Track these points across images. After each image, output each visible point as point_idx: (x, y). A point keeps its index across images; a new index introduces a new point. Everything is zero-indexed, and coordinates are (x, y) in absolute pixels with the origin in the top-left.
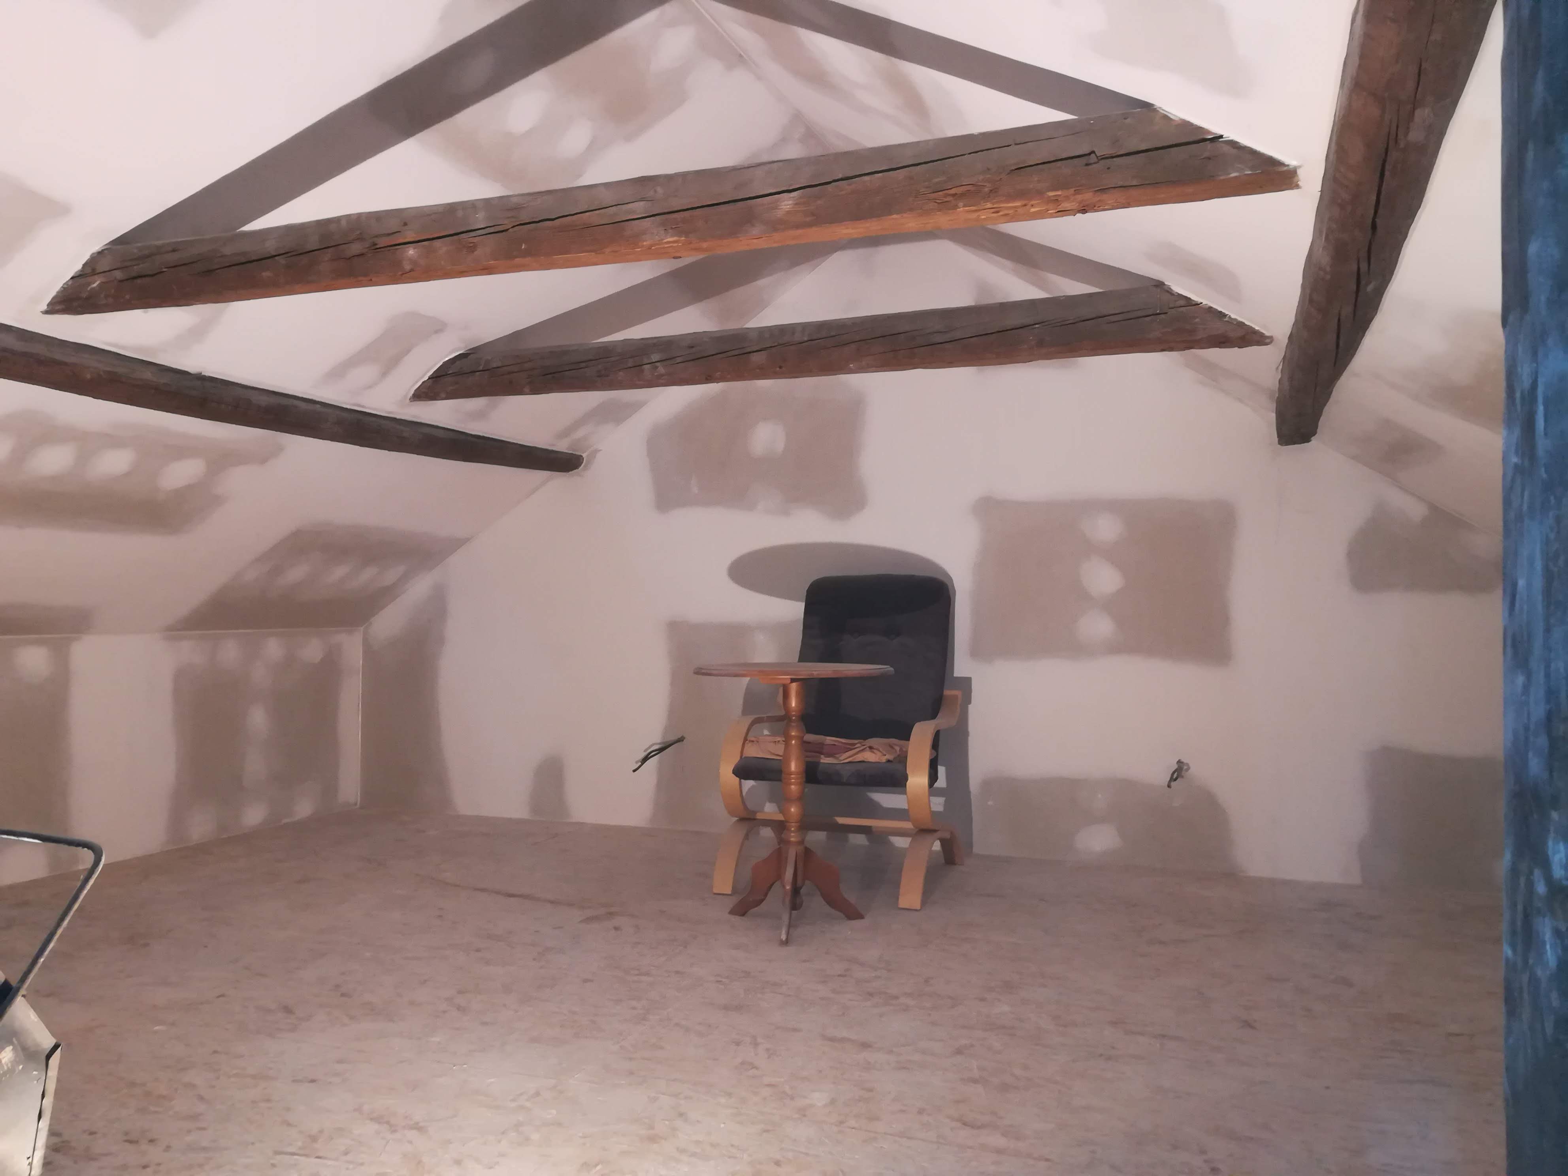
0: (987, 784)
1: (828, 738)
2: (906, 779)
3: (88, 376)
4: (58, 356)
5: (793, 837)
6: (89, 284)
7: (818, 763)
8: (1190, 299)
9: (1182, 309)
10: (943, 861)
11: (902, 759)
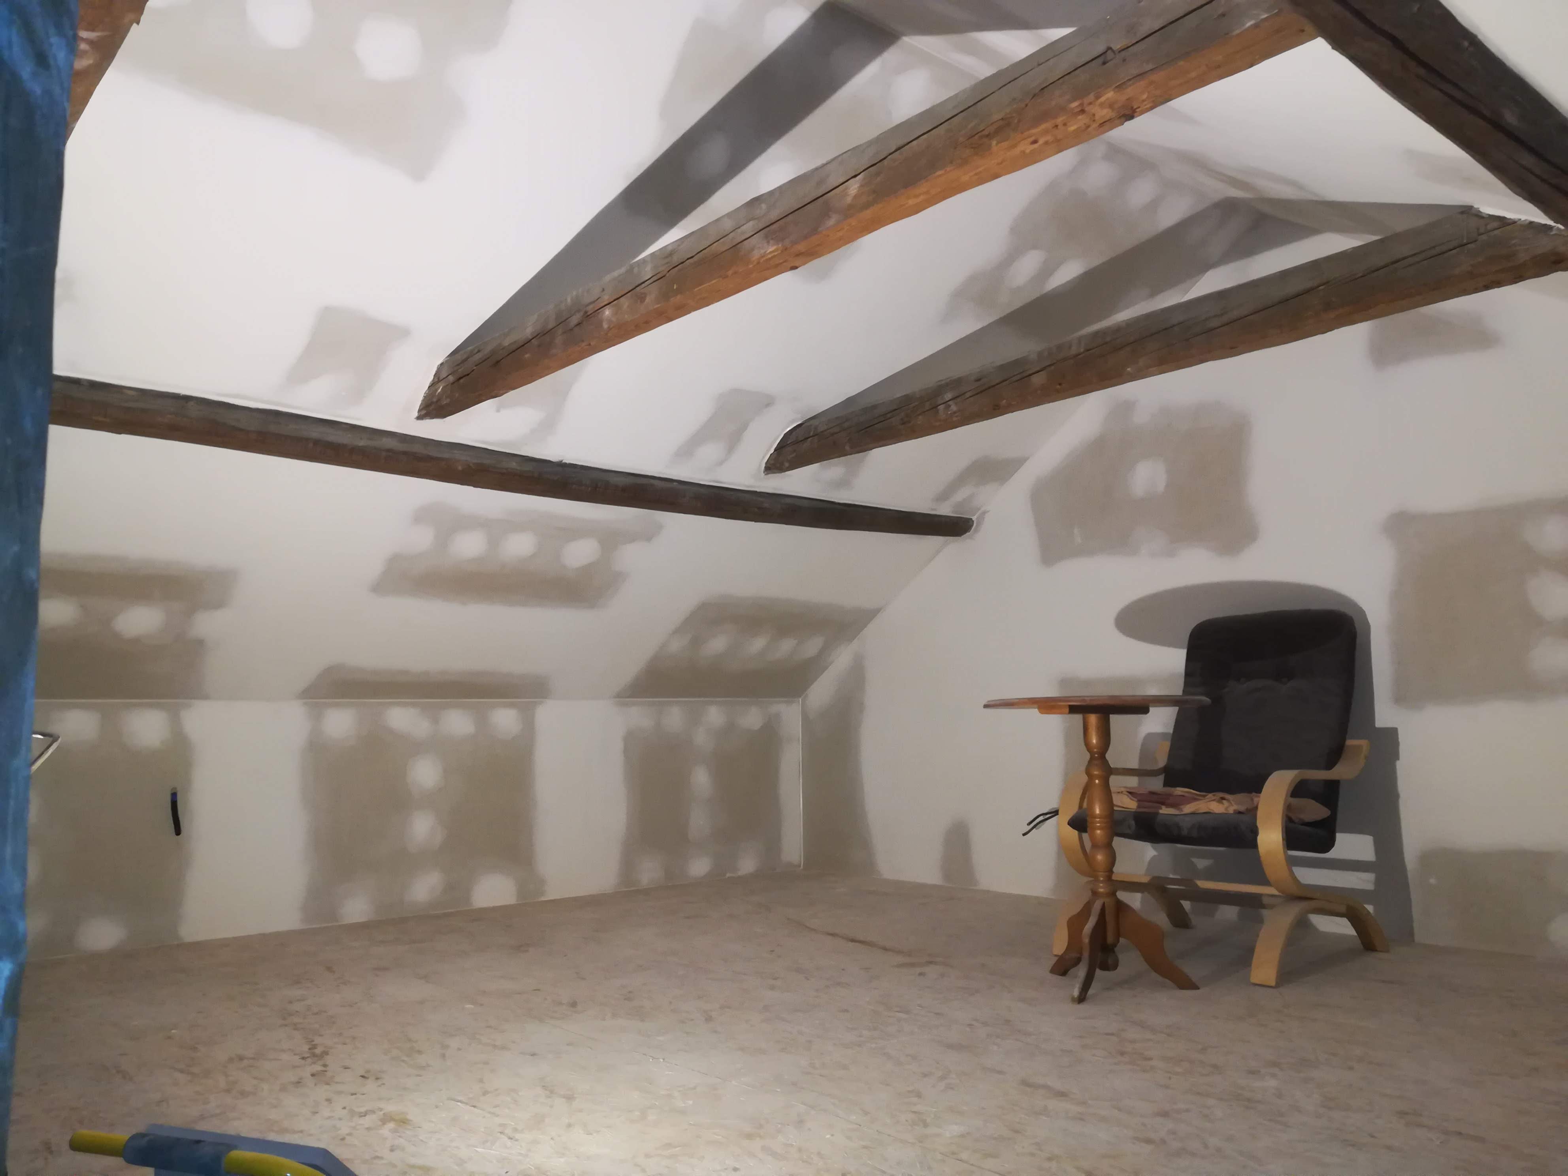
0: (1428, 858)
1: (1178, 789)
2: (1255, 832)
3: (460, 468)
4: (434, 453)
5: (1101, 888)
6: (437, 390)
7: (1158, 813)
8: (1504, 218)
9: (1496, 232)
10: (1362, 947)
11: (1253, 811)
